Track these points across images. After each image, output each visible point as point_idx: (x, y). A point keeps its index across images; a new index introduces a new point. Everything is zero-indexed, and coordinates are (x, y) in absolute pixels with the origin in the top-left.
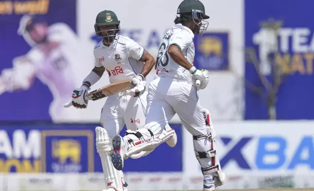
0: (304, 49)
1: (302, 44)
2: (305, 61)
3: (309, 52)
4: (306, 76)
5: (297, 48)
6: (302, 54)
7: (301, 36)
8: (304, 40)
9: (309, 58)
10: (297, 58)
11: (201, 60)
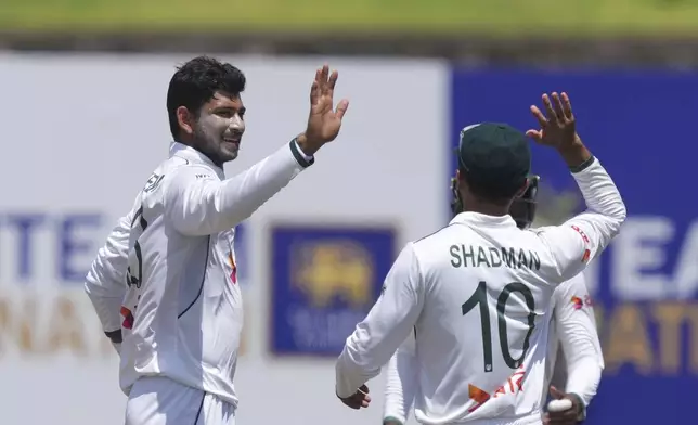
0: (654, 287)
1: (645, 272)
2: (653, 330)
3: (670, 299)
4: (658, 379)
5: (628, 282)
6: (644, 305)
7: (645, 243)
8: (651, 257)
9: (670, 317)
10: (628, 319)
11: (302, 321)
